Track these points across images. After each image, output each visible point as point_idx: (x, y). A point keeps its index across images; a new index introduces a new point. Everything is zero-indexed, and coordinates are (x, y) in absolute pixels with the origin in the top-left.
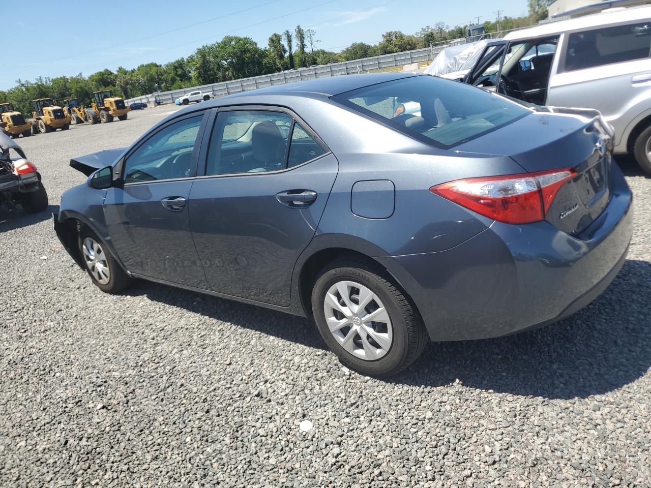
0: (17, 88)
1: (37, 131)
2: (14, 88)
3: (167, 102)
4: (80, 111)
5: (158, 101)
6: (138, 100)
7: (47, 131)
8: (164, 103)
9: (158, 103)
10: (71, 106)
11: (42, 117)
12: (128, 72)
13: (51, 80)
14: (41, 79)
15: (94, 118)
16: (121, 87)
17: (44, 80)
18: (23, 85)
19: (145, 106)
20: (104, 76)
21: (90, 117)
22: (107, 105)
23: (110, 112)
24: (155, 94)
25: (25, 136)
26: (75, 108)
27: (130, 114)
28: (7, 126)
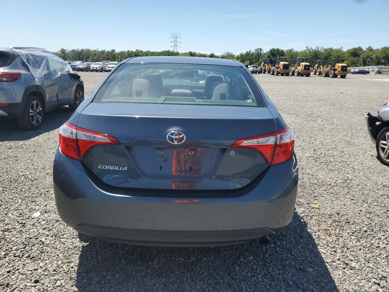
0: (305, 51)
1: (293, 75)
2: (303, 50)
3: (386, 73)
4: (323, 68)
5: (379, 71)
6: (367, 68)
7: (298, 75)
8: (383, 73)
9: (379, 72)
10: (320, 65)
11: (298, 67)
12: (373, 50)
13: (323, 49)
14: (318, 48)
15: (326, 73)
16: (363, 59)
17: (320, 48)
18: (308, 49)
19: (368, 72)
20: (356, 51)
21: (331, 73)
22: (336, 67)
23: (336, 72)
24: (380, 66)
25: (286, 76)
26: (321, 66)
27: (348, 75)
28: (280, 69)
